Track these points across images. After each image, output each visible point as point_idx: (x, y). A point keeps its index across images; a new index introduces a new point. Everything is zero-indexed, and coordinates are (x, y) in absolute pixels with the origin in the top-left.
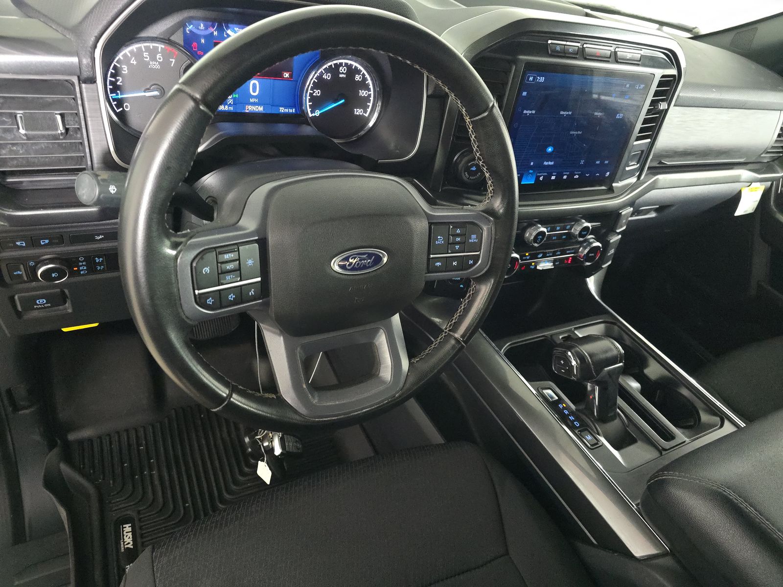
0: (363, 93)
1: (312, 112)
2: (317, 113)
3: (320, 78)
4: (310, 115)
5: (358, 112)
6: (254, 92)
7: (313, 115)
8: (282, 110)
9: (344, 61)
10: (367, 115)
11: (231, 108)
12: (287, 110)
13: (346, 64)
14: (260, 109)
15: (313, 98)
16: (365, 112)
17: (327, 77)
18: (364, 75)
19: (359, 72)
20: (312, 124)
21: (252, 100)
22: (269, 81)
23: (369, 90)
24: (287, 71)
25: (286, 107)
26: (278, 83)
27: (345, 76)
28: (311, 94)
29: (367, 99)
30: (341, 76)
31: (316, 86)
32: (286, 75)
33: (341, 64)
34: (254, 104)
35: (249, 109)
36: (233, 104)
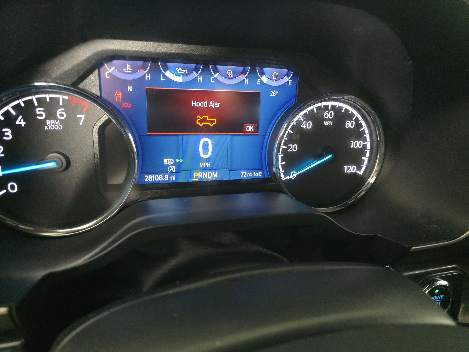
0: (355, 144)
1: (286, 174)
2: (293, 175)
3: (297, 128)
4: (283, 178)
5: (350, 169)
6: (205, 152)
7: (288, 178)
8: (245, 175)
9: (330, 104)
10: (361, 173)
11: (173, 178)
12: (250, 175)
13: (333, 107)
14: (214, 176)
15: (287, 156)
16: (359, 168)
17: (307, 126)
18: (357, 120)
19: (350, 116)
20: (286, 190)
21: (202, 165)
22: (225, 139)
23: (365, 140)
24: (251, 123)
25: (248, 170)
26: (238, 140)
27: (331, 123)
28: (285, 151)
29: (361, 152)
30: (326, 123)
31: (291, 140)
32: (250, 128)
33: (326, 107)
34: (204, 169)
35: (198, 176)
36: (176, 172)
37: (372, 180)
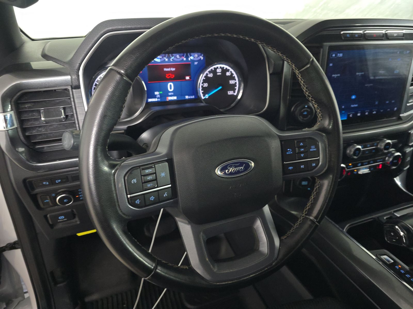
0: (232, 82)
1: (204, 96)
2: (207, 96)
3: (206, 77)
4: (203, 98)
5: (230, 93)
6: (171, 88)
7: (205, 97)
8: (187, 97)
9: (219, 66)
10: (235, 94)
11: (159, 100)
12: (190, 97)
13: (221, 67)
14: (175, 98)
15: (203, 88)
16: (234, 92)
17: (211, 75)
18: (231, 72)
19: (228, 70)
20: (203, 102)
21: (170, 94)
22: (178, 82)
23: (235, 80)
24: (188, 76)
25: (189, 95)
26: (183, 83)
27: (220, 74)
28: (202, 86)
29: (235, 85)
30: (218, 74)
31: (204, 81)
32: (188, 78)
33: (217, 68)
34: (171, 96)
35: (170, 98)
36: (160, 97)
37: (239, 97)
